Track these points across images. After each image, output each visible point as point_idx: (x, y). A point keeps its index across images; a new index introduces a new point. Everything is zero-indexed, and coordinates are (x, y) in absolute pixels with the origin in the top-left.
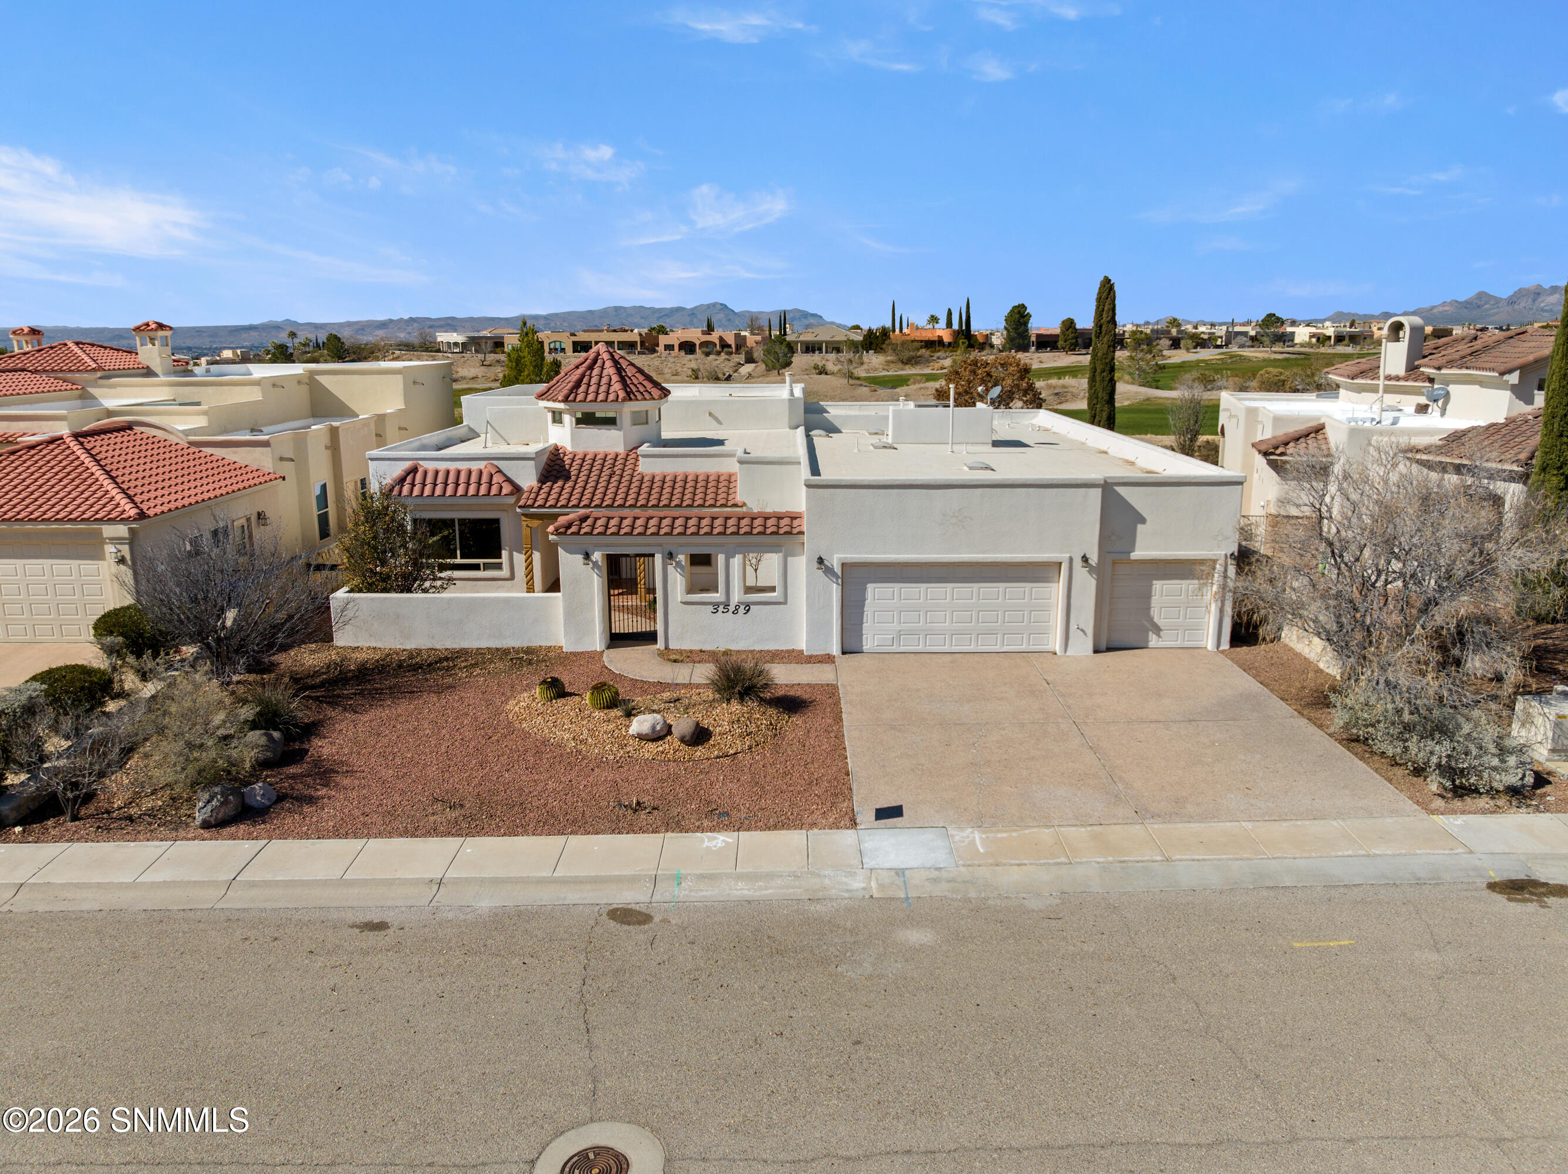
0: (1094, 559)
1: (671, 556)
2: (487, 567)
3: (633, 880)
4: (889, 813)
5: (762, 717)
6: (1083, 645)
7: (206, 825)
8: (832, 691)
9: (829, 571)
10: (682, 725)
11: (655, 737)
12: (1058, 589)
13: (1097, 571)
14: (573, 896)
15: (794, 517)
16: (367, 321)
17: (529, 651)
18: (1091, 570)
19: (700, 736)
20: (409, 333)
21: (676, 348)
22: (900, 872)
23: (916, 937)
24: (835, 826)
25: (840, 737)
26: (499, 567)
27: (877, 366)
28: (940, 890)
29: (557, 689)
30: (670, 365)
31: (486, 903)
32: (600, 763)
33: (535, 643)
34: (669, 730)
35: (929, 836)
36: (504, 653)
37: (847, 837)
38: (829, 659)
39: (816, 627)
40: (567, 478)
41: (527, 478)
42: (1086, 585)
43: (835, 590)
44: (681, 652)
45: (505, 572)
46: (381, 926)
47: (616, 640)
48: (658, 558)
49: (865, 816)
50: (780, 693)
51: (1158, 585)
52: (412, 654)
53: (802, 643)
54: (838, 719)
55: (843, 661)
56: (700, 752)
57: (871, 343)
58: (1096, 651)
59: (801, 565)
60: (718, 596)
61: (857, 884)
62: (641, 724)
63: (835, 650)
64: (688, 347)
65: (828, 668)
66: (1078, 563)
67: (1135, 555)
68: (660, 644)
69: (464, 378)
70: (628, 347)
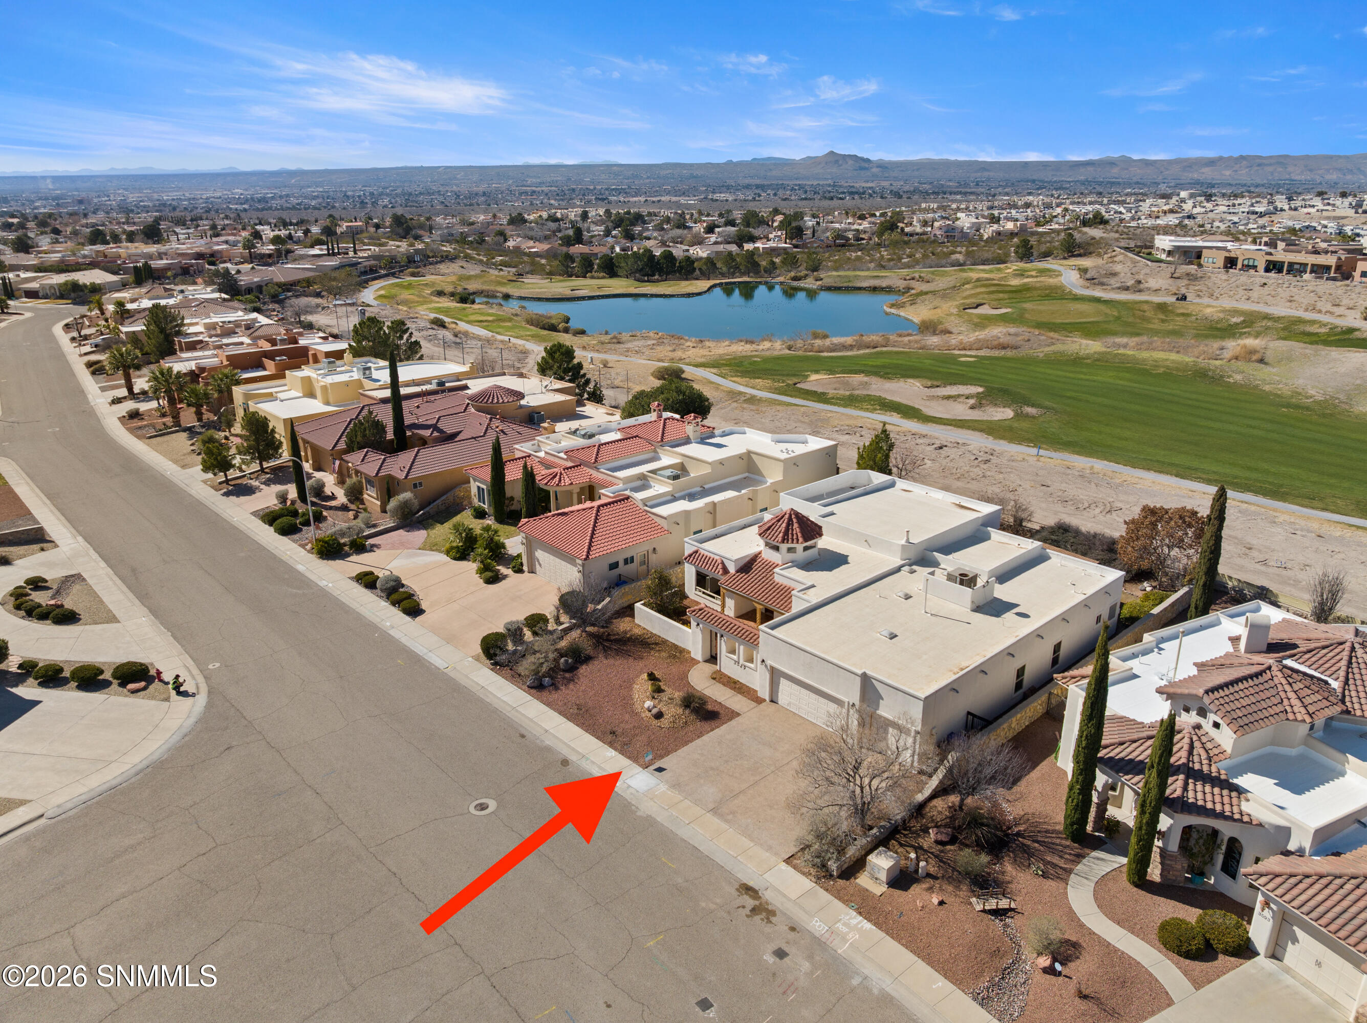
1: (722, 636)
4: (661, 769)
9: (766, 666)
14: (564, 751)
19: (659, 716)
22: (629, 787)
28: (629, 797)
34: (652, 709)
35: (654, 782)
38: (762, 701)
39: (762, 686)
41: (732, 569)
43: (768, 675)
53: (758, 689)
59: (759, 659)
60: (735, 658)
68: (718, 667)
69: (1148, 289)
70: (1320, 270)
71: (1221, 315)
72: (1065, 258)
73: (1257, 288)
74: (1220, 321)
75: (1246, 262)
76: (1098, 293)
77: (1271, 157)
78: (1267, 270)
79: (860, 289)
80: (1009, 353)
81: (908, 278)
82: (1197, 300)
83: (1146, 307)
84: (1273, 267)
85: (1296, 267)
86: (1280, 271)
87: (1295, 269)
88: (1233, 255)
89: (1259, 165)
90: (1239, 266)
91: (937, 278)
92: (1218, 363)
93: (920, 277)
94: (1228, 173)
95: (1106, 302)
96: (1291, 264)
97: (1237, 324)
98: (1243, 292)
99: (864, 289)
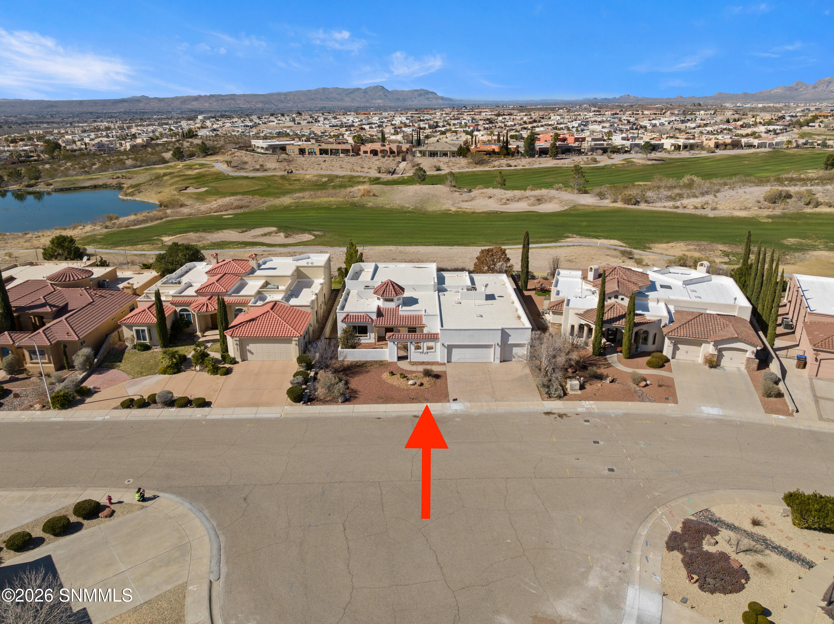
0: (500, 344)
1: (412, 343)
2: (364, 336)
3: (415, 411)
4: (455, 400)
5: (433, 380)
6: (497, 361)
7: (342, 402)
8: (445, 372)
9: (445, 346)
10: (418, 383)
11: (414, 385)
12: (492, 350)
13: (501, 346)
14: (407, 414)
15: (437, 334)
16: (187, 97)
17: (381, 361)
18: (499, 346)
19: (422, 384)
20: (210, 103)
21: (369, 152)
22: (456, 410)
23: (458, 419)
24: (446, 402)
25: (447, 384)
26: (367, 336)
27: (464, 165)
28: (462, 413)
29: (392, 374)
30: (367, 163)
31: (394, 415)
32: (404, 390)
33: (382, 359)
34: (416, 383)
35: (461, 404)
36: (376, 362)
37: (448, 404)
38: (444, 364)
39: (442, 357)
40: (383, 316)
41: (374, 317)
42: (498, 349)
43: (446, 350)
44: (413, 362)
45: (368, 337)
46: (380, 418)
47: (400, 358)
48: (409, 343)
49: (451, 400)
50: (435, 373)
51: (514, 348)
52: (357, 362)
53: (439, 360)
54: (447, 380)
55: (447, 364)
56: (422, 387)
57: (461, 153)
58: (501, 362)
59: (439, 345)
60: (421, 351)
61: (449, 412)
62: (411, 382)
63: (446, 362)
64: (374, 153)
65: (444, 366)
66: (496, 345)
67: (509, 343)
68: (409, 360)
69: (270, 169)
70: (346, 152)
71: (316, 178)
72: (204, 157)
73: (322, 163)
74: (317, 181)
75: (310, 151)
76: (243, 174)
77: (226, 95)
78: (321, 154)
79: (84, 188)
80: (247, 210)
81: (115, 177)
82: (297, 172)
83: (276, 178)
84: (324, 152)
85: (334, 151)
86: (327, 154)
87: (334, 152)
88: (303, 147)
89: (222, 100)
90: (307, 153)
91: (135, 176)
92: (356, 199)
93: (123, 176)
94: (207, 105)
95: (253, 178)
96: (331, 150)
97: (326, 182)
98: (317, 166)
99: (88, 187)
